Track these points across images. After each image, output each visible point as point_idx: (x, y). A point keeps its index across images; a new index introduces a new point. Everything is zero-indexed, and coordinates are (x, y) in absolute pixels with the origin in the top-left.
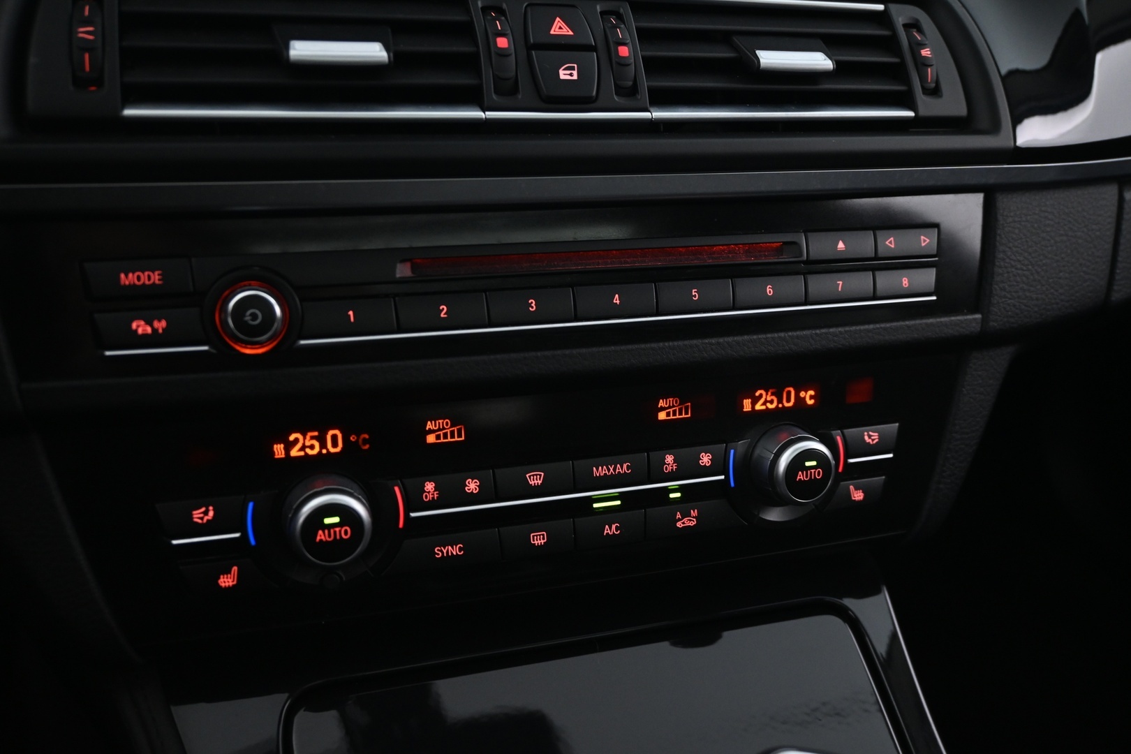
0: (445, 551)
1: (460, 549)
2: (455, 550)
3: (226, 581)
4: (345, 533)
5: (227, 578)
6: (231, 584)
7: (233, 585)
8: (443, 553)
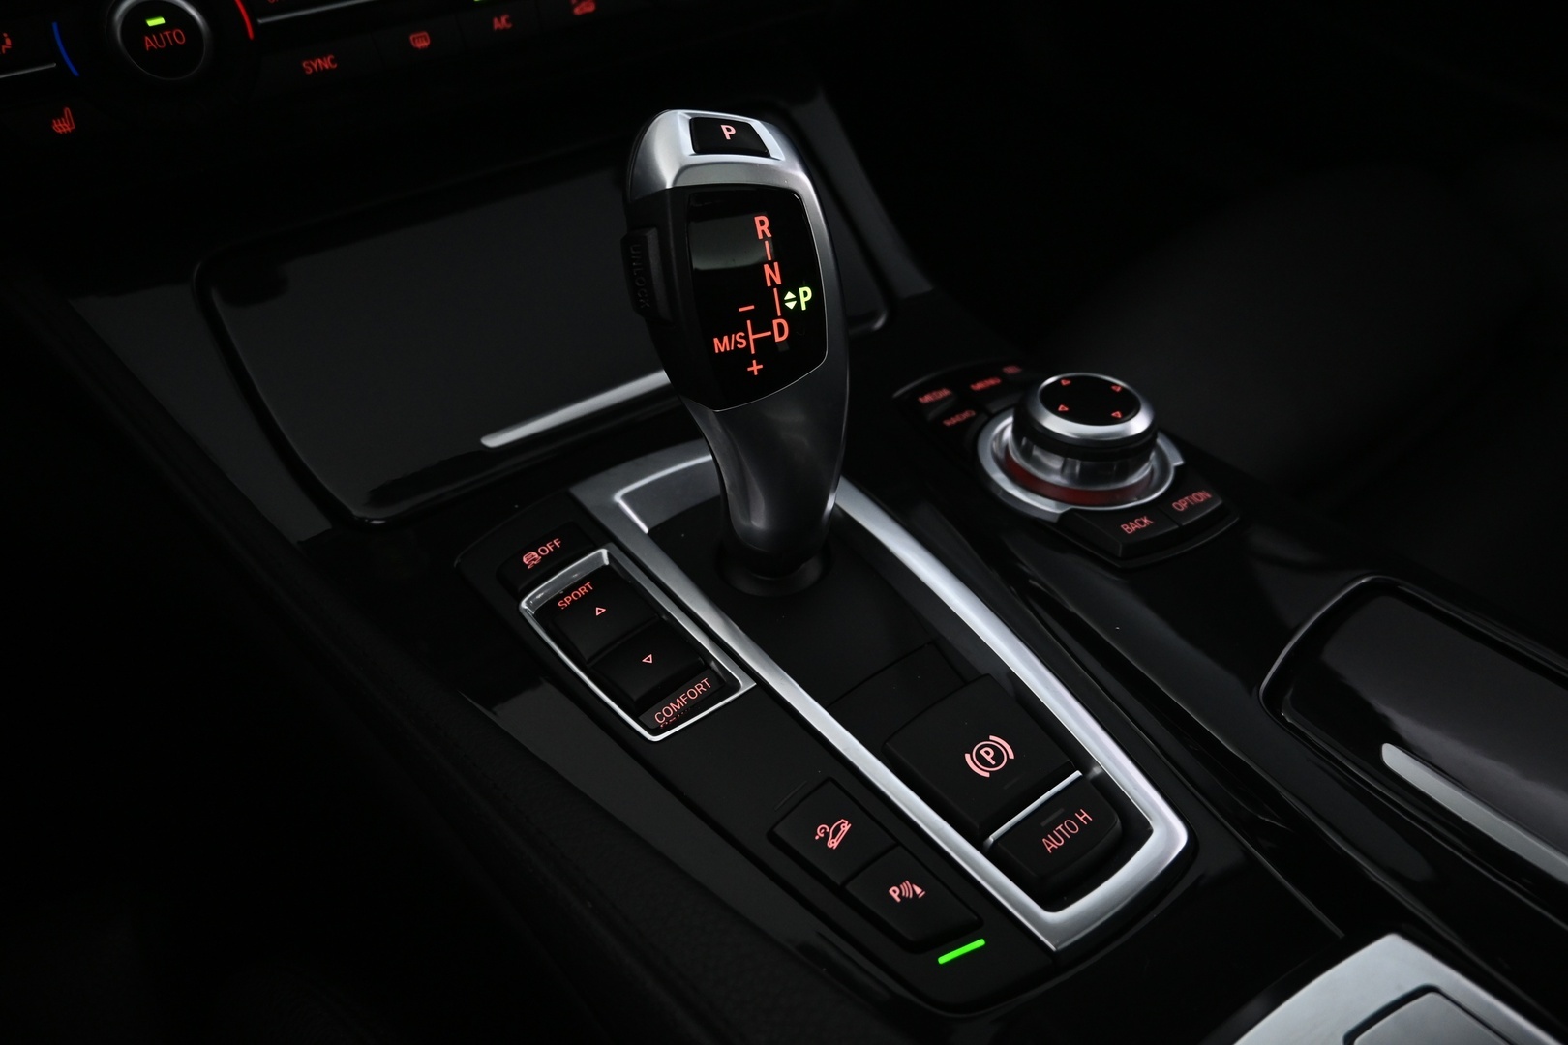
0: (315, 66)
1: (332, 61)
2: (326, 63)
3: (63, 126)
4: (178, 37)
5: (62, 122)
6: (69, 129)
7: (72, 130)
8: (312, 67)
